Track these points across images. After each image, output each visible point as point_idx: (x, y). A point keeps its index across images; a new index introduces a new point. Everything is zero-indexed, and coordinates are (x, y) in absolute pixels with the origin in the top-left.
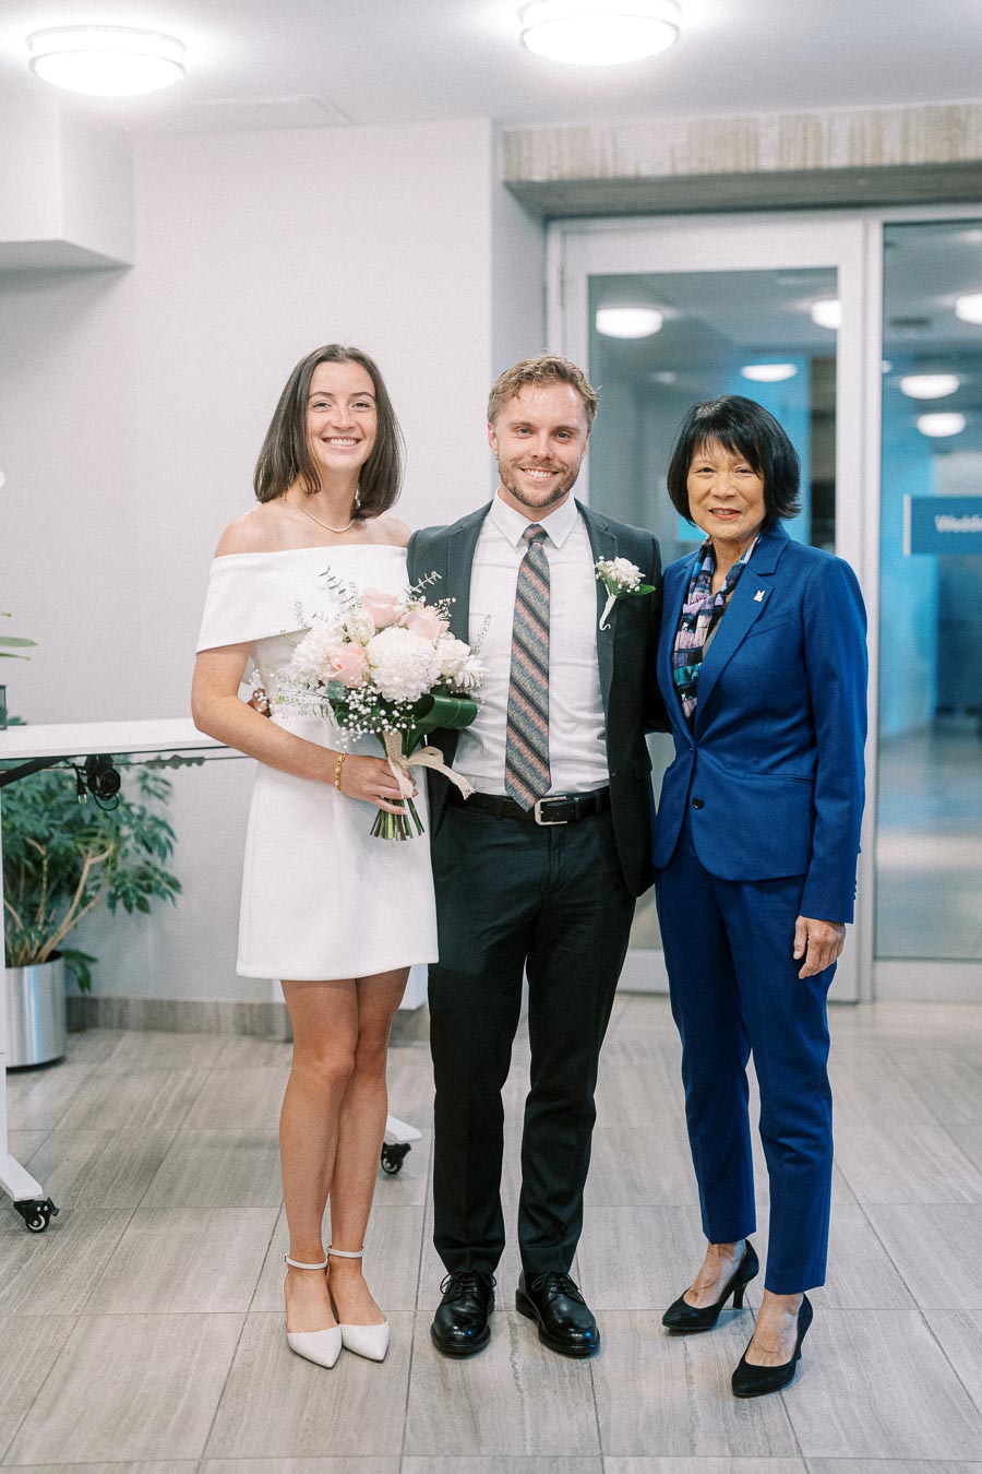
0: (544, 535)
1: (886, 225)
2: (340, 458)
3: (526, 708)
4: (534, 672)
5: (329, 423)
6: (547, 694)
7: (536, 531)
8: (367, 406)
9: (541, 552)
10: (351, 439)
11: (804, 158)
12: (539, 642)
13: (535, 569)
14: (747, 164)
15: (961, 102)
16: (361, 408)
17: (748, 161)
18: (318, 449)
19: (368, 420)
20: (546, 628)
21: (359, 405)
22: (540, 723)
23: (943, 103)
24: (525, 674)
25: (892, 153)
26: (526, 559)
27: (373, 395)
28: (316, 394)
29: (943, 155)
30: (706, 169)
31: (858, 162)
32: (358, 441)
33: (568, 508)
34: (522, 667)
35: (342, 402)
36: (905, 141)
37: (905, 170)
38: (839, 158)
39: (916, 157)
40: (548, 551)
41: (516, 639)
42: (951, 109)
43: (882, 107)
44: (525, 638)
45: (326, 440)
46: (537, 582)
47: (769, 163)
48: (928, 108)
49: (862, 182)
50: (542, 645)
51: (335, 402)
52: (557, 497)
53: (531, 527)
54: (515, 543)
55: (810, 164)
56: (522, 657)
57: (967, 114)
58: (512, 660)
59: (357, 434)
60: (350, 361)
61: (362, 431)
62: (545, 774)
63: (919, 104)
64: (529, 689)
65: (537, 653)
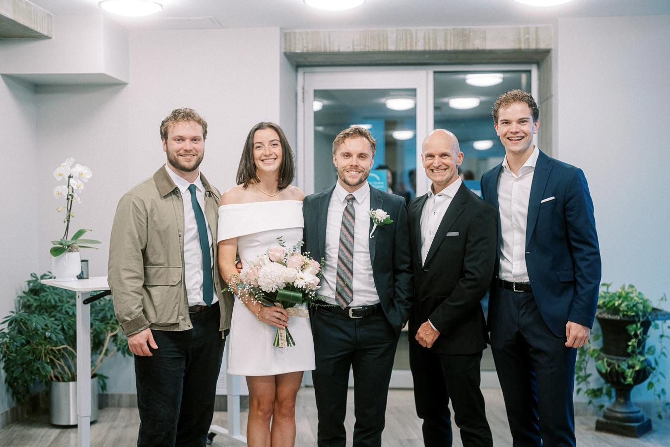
0: (354, 199)
1: (435, 72)
2: (269, 167)
3: (344, 268)
4: (347, 254)
5: (262, 154)
6: (352, 263)
7: (350, 197)
8: (277, 145)
9: (352, 206)
10: (272, 159)
11: (406, 46)
12: (350, 242)
13: (349, 213)
14: (383, 48)
15: (466, 27)
16: (275, 146)
17: (384, 46)
18: (259, 164)
19: (278, 150)
20: (353, 237)
21: (274, 145)
22: (349, 275)
23: (460, 27)
24: (344, 254)
25: (441, 46)
26: (346, 208)
27: (279, 140)
28: (256, 143)
29: (460, 47)
30: (367, 49)
31: (427, 48)
32: (275, 159)
33: (365, 188)
34: (343, 252)
35: (266, 145)
36: (446, 41)
37: (446, 52)
38: (420, 47)
39: (450, 47)
40: (355, 205)
41: (341, 240)
42: (463, 29)
43: (437, 28)
44: (344, 240)
45: (262, 161)
46: (350, 218)
47: (392, 48)
48: (454, 29)
49: (427, 56)
50: (351, 243)
51: (264, 145)
52: (361, 182)
53: (349, 195)
54: (342, 202)
55: (408, 49)
56: (343, 248)
57: (470, 32)
58: (339, 249)
59: (273, 156)
60: (267, 128)
61: (277, 156)
62: (351, 295)
63: (450, 27)
64: (345, 261)
65: (349, 246)
